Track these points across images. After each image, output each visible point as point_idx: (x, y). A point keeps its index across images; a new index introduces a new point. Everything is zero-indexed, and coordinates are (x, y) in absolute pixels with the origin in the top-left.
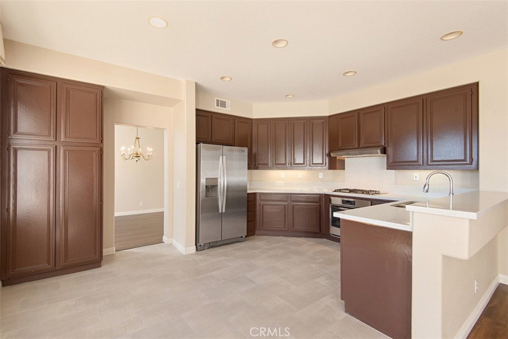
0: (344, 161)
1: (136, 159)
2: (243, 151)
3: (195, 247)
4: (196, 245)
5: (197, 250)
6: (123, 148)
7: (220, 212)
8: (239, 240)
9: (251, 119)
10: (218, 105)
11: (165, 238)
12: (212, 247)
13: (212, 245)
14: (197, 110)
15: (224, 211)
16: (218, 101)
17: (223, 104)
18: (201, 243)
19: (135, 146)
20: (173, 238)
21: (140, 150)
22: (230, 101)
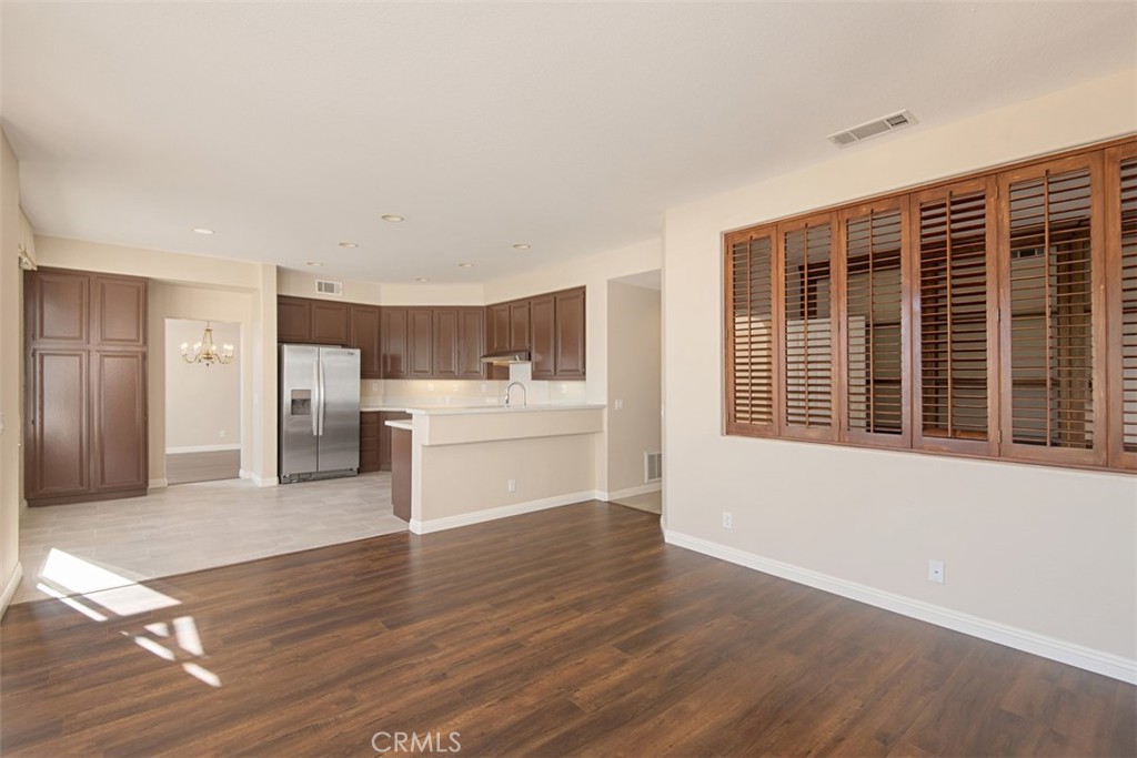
0: (508, 368)
1: (207, 361)
2: (352, 354)
3: (276, 478)
4: (279, 475)
5: (280, 482)
6: (184, 346)
7: (315, 434)
8: (347, 473)
9: (379, 308)
10: (320, 290)
11: (242, 473)
12: (304, 480)
13: (304, 478)
14: (279, 296)
15: (320, 433)
16: (320, 284)
17: (330, 288)
18: (285, 472)
19: (204, 342)
20: (252, 470)
21: (214, 348)
22: (341, 284)
